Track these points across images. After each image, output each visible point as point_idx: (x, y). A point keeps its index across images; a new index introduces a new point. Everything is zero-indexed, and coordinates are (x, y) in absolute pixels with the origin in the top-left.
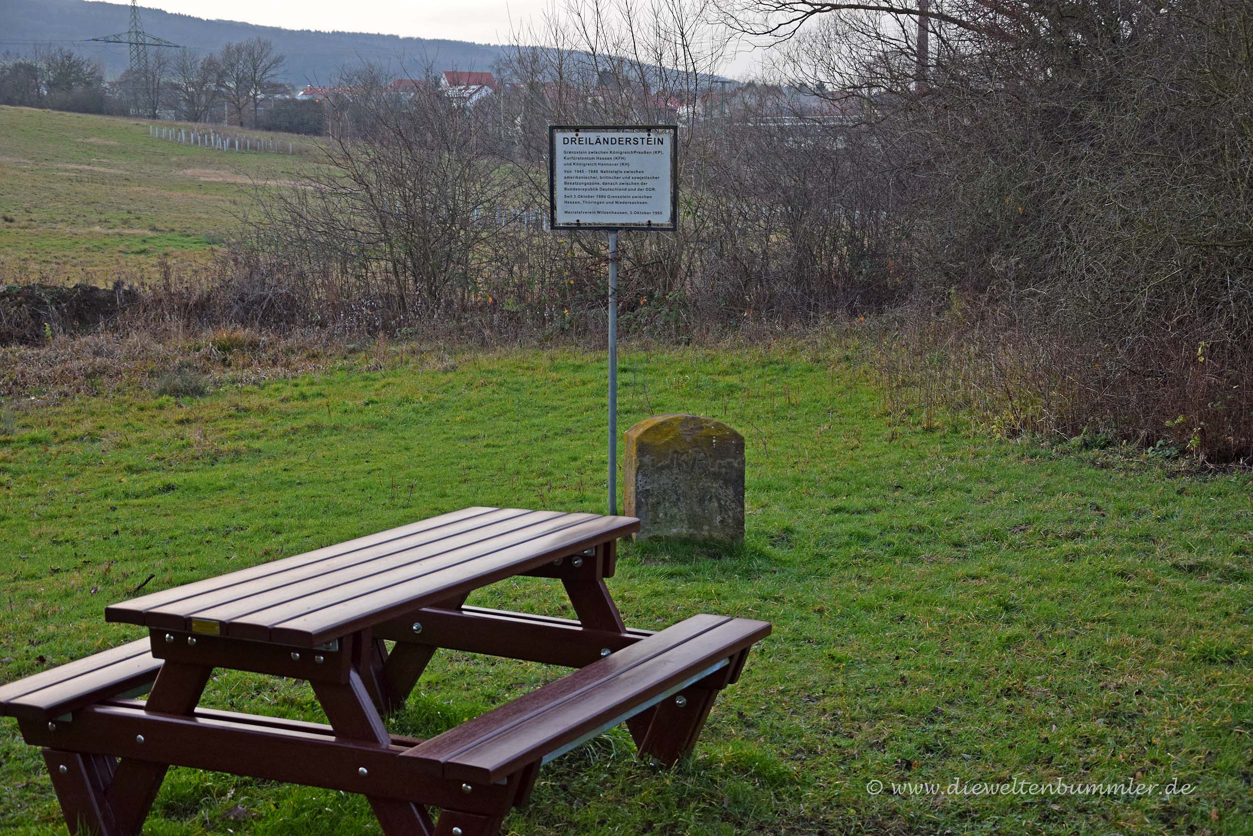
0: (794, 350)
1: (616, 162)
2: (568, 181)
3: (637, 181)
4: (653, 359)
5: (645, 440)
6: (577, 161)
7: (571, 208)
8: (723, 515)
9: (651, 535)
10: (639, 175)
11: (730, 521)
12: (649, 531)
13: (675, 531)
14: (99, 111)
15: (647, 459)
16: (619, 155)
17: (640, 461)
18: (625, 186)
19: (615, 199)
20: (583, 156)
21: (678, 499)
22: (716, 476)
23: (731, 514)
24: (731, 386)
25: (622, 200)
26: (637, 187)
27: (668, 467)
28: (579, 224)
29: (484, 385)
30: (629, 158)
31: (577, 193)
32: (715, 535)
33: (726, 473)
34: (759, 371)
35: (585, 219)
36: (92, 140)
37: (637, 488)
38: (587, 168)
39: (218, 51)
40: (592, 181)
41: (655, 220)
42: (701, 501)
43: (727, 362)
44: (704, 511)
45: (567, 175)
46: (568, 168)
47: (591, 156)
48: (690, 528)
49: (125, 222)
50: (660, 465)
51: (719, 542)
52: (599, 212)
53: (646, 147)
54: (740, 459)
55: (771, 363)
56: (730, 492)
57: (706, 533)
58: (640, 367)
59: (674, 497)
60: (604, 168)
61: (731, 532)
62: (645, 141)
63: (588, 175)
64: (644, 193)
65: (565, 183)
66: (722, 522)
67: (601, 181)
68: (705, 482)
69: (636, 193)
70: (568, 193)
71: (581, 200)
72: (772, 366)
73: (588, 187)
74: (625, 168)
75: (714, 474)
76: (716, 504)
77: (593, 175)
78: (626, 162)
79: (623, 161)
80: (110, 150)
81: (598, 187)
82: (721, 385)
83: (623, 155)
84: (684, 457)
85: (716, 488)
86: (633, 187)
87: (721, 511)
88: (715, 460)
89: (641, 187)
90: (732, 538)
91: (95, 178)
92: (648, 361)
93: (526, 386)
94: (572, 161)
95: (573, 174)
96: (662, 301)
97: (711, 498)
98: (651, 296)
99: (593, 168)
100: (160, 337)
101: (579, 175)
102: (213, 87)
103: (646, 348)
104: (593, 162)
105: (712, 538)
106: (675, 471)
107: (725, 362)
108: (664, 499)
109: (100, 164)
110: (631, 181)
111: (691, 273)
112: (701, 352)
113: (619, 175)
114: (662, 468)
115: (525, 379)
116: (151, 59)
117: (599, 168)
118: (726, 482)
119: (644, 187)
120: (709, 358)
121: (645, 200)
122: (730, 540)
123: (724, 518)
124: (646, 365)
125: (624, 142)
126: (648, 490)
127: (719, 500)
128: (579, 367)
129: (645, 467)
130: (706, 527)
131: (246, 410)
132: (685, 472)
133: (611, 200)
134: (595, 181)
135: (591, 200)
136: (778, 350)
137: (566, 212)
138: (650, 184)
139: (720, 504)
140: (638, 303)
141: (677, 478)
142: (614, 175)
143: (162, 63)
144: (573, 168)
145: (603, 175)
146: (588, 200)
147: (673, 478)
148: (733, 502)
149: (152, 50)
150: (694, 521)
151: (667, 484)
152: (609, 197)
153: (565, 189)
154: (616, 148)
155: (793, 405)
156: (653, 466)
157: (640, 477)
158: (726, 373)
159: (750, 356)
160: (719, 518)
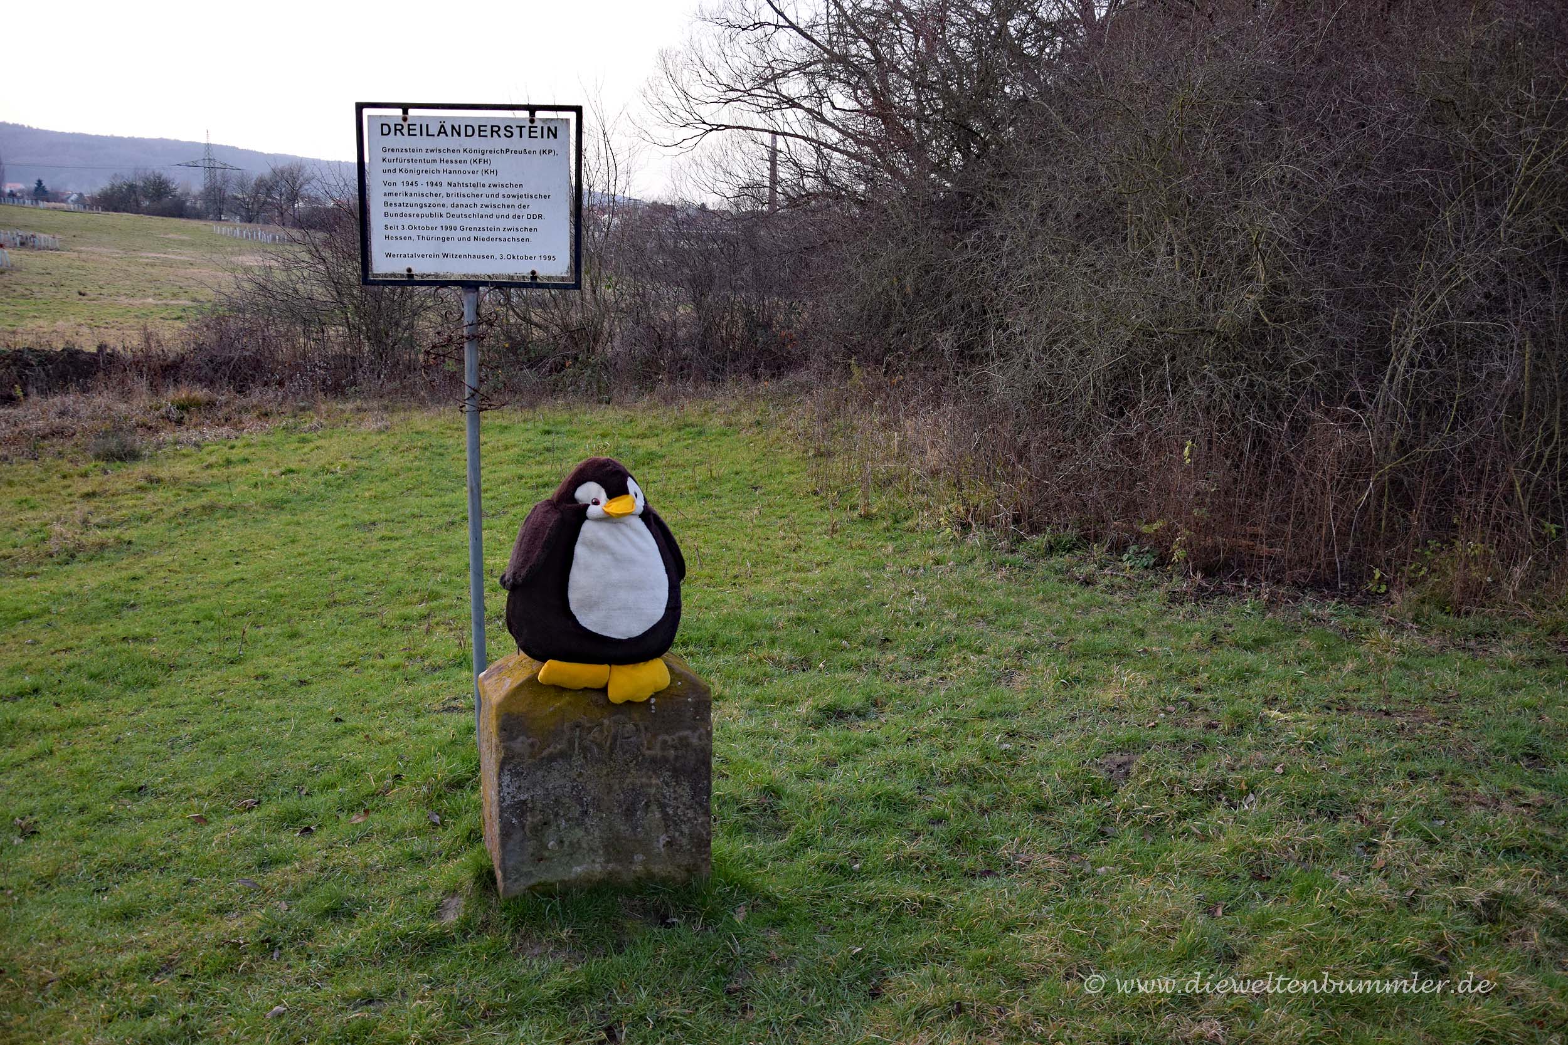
0: (706, 411)
1: (475, 167)
2: (391, 200)
3: (511, 201)
4: (575, 420)
5: (515, 709)
6: (405, 165)
7: (396, 247)
8: (671, 833)
9: (533, 882)
10: (515, 191)
11: (685, 841)
12: (529, 874)
13: (579, 869)
14: (181, 216)
15: (520, 745)
16: (479, 156)
17: (506, 748)
18: (489, 211)
19: (473, 234)
20: (417, 156)
21: (585, 813)
22: (656, 764)
23: (685, 829)
24: (651, 453)
25: (486, 234)
26: (511, 212)
27: (564, 755)
28: (411, 276)
29: (408, 449)
30: (497, 162)
31: (407, 221)
32: (656, 869)
33: (677, 758)
34: (676, 434)
35: (421, 268)
36: (170, 236)
37: (502, 799)
38: (423, 179)
39: (265, 172)
40: (432, 200)
41: (546, 270)
42: (629, 812)
43: (645, 424)
44: (634, 829)
45: (388, 189)
46: (389, 177)
47: (430, 156)
48: (608, 861)
49: (174, 295)
50: (545, 753)
51: (664, 881)
52: (445, 256)
53: (526, 143)
54: (703, 731)
55: (687, 426)
56: (685, 790)
57: (639, 868)
58: (563, 429)
59: (576, 811)
60: (454, 178)
61: (686, 860)
62: (525, 131)
63: (426, 189)
64: (524, 223)
65: (386, 204)
66: (669, 844)
67: (449, 201)
68: (636, 778)
69: (511, 223)
70: (391, 221)
71: (414, 234)
72: (688, 429)
73: (426, 211)
74: (490, 179)
75: (653, 760)
76: (658, 815)
77: (434, 190)
78: (492, 167)
79: (486, 167)
80: (182, 243)
81: (443, 211)
82: (641, 451)
83: (487, 156)
84: (595, 734)
85: (658, 787)
86: (505, 211)
87: (667, 826)
88: (655, 736)
89: (518, 212)
90: (688, 870)
91: (165, 263)
92: (571, 423)
93: (450, 450)
94: (397, 166)
95: (400, 188)
96: (586, 365)
97: (647, 805)
98: (576, 359)
99: (435, 178)
100: (126, 395)
101: (410, 189)
102: (262, 197)
103: (569, 407)
104: (434, 166)
105: (651, 876)
106: (578, 761)
107: (643, 424)
108: (557, 815)
109: (174, 253)
110: (500, 201)
111: (611, 335)
112: (621, 413)
113: (480, 190)
114: (552, 758)
115: (451, 441)
116: (219, 178)
117: (445, 178)
118: (676, 773)
119: (525, 212)
120: (629, 419)
121: (526, 235)
122: (684, 874)
123: (673, 838)
124: (568, 427)
125: (488, 133)
126: (524, 802)
127: (662, 807)
128: (506, 427)
129: (517, 760)
130: (639, 857)
131: (159, 481)
132: (598, 761)
133: (466, 234)
134: (438, 200)
135: (430, 233)
136: (692, 411)
137: (388, 255)
138: (535, 207)
139: (665, 814)
140: (564, 365)
141: (580, 775)
142: (471, 190)
143: (226, 181)
144: (399, 177)
145: (451, 190)
146: (425, 233)
147: (574, 774)
148: (691, 807)
149: (219, 172)
150: (615, 848)
151: (563, 787)
152: (462, 229)
153: (386, 214)
154: (475, 142)
155: (715, 479)
156: (532, 756)
157: (506, 779)
158: (644, 436)
159: (667, 416)
160: (663, 839)
